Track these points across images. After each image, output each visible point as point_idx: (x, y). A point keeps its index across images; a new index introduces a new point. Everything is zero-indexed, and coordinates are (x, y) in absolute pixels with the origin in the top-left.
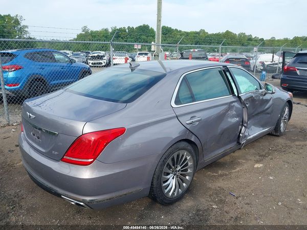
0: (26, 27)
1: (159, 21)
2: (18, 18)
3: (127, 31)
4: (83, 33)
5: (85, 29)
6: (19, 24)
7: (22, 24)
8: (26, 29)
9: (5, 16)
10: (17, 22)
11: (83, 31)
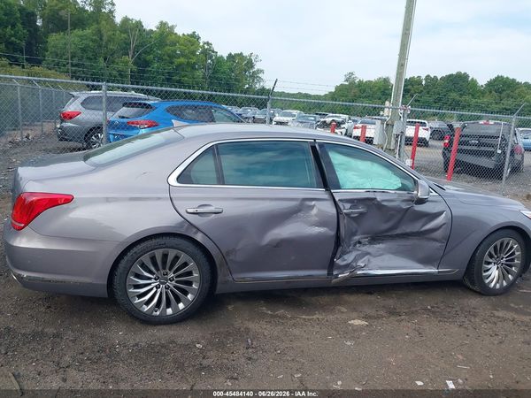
0: (262, 71)
1: (401, 65)
2: (253, 58)
3: (424, 83)
4: (347, 83)
5: (350, 77)
6: (252, 67)
7: (256, 68)
8: (260, 75)
9: (236, 55)
10: (250, 64)
11: (347, 81)
